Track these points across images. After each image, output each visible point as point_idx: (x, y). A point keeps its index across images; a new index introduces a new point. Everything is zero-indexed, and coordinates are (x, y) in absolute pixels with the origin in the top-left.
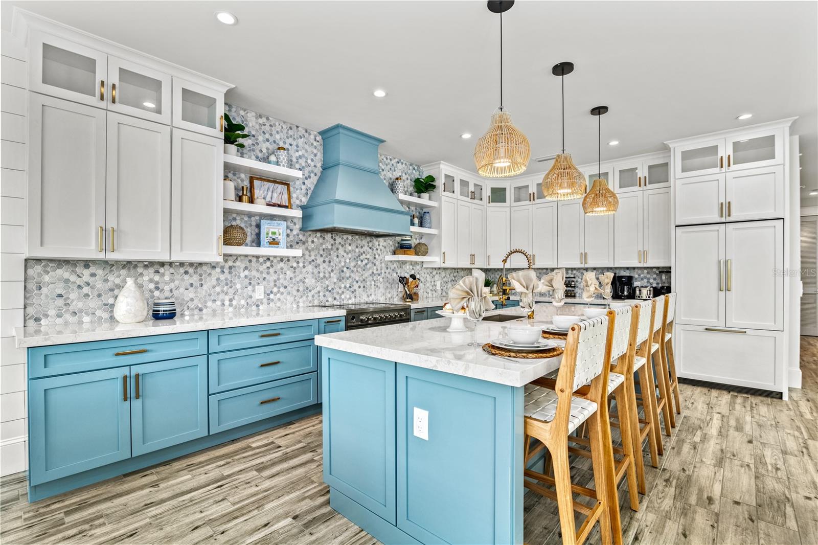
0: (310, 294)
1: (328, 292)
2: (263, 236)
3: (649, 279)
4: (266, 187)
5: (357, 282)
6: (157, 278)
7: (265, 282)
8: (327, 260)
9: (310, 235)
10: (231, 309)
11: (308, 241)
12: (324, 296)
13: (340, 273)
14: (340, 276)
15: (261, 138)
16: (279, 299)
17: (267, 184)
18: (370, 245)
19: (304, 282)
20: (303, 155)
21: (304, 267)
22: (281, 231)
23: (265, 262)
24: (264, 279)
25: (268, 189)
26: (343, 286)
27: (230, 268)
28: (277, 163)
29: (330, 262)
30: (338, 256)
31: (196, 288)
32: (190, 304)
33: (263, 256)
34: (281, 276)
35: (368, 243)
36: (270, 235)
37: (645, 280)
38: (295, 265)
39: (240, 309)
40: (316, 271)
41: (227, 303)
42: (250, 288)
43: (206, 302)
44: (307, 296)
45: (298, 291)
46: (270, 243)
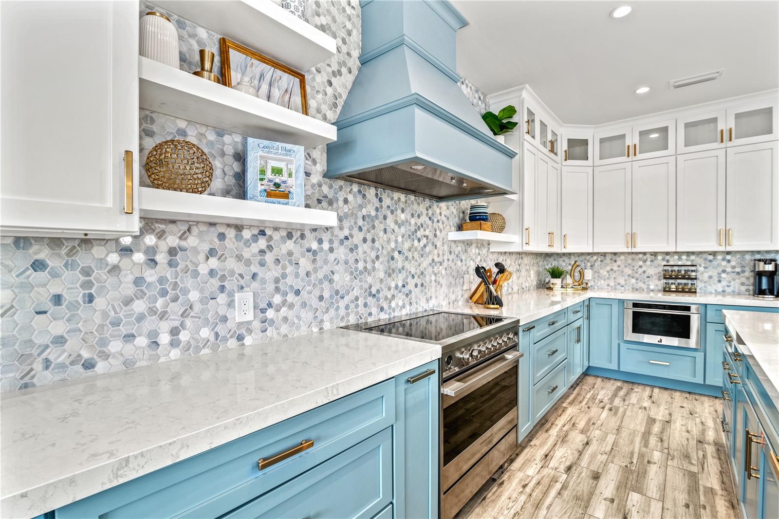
0: (342, 304)
1: (370, 298)
2: (252, 175)
4: (258, 69)
5: (413, 277)
7: (255, 285)
8: (369, 237)
9: (341, 188)
10: (175, 353)
11: (338, 200)
12: (365, 305)
13: (388, 261)
14: (389, 268)
16: (285, 319)
17: (260, 67)
18: (430, 212)
19: (331, 281)
21: (331, 250)
22: (293, 167)
23: (255, 238)
24: (254, 276)
26: (393, 285)
27: (172, 252)
29: (373, 241)
30: (385, 231)
31: (73, 306)
32: (52, 354)
33: (250, 225)
34: (290, 269)
35: (427, 210)
36: (269, 175)
38: (315, 246)
39: (198, 349)
40: (351, 258)
41: (164, 339)
42: (222, 298)
43: (104, 342)
44: (338, 308)
45: (321, 298)
46: (269, 195)
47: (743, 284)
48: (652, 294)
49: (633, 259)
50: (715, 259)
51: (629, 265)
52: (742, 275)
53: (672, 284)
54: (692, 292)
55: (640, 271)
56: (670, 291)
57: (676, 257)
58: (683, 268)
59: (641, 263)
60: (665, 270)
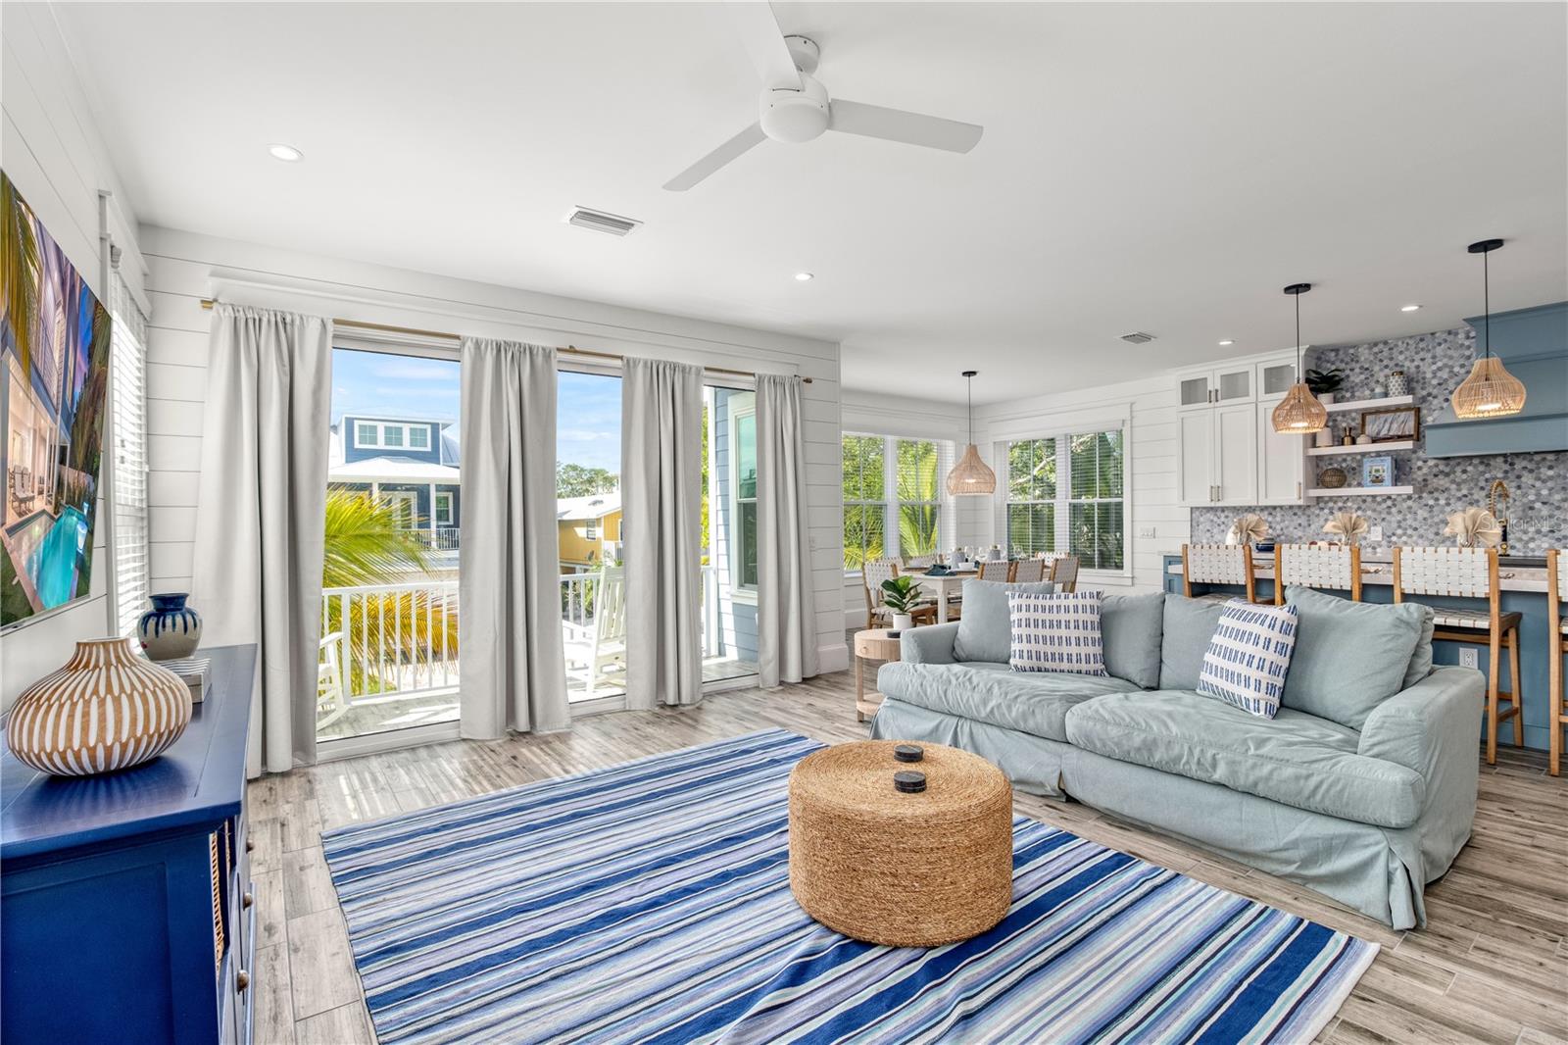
2: (1365, 475)
4: (1382, 420)
6: (1270, 519)
7: (1384, 524)
11: (1455, 472)
13: (1524, 511)
15: (1376, 368)
17: (1383, 417)
20: (1445, 365)
22: (1385, 468)
23: (1384, 501)
24: (1384, 519)
25: (1386, 421)
28: (1386, 395)
30: (1519, 487)
33: (1381, 495)
34: (1409, 516)
36: (1373, 473)
38: (1431, 502)
46: (1373, 482)
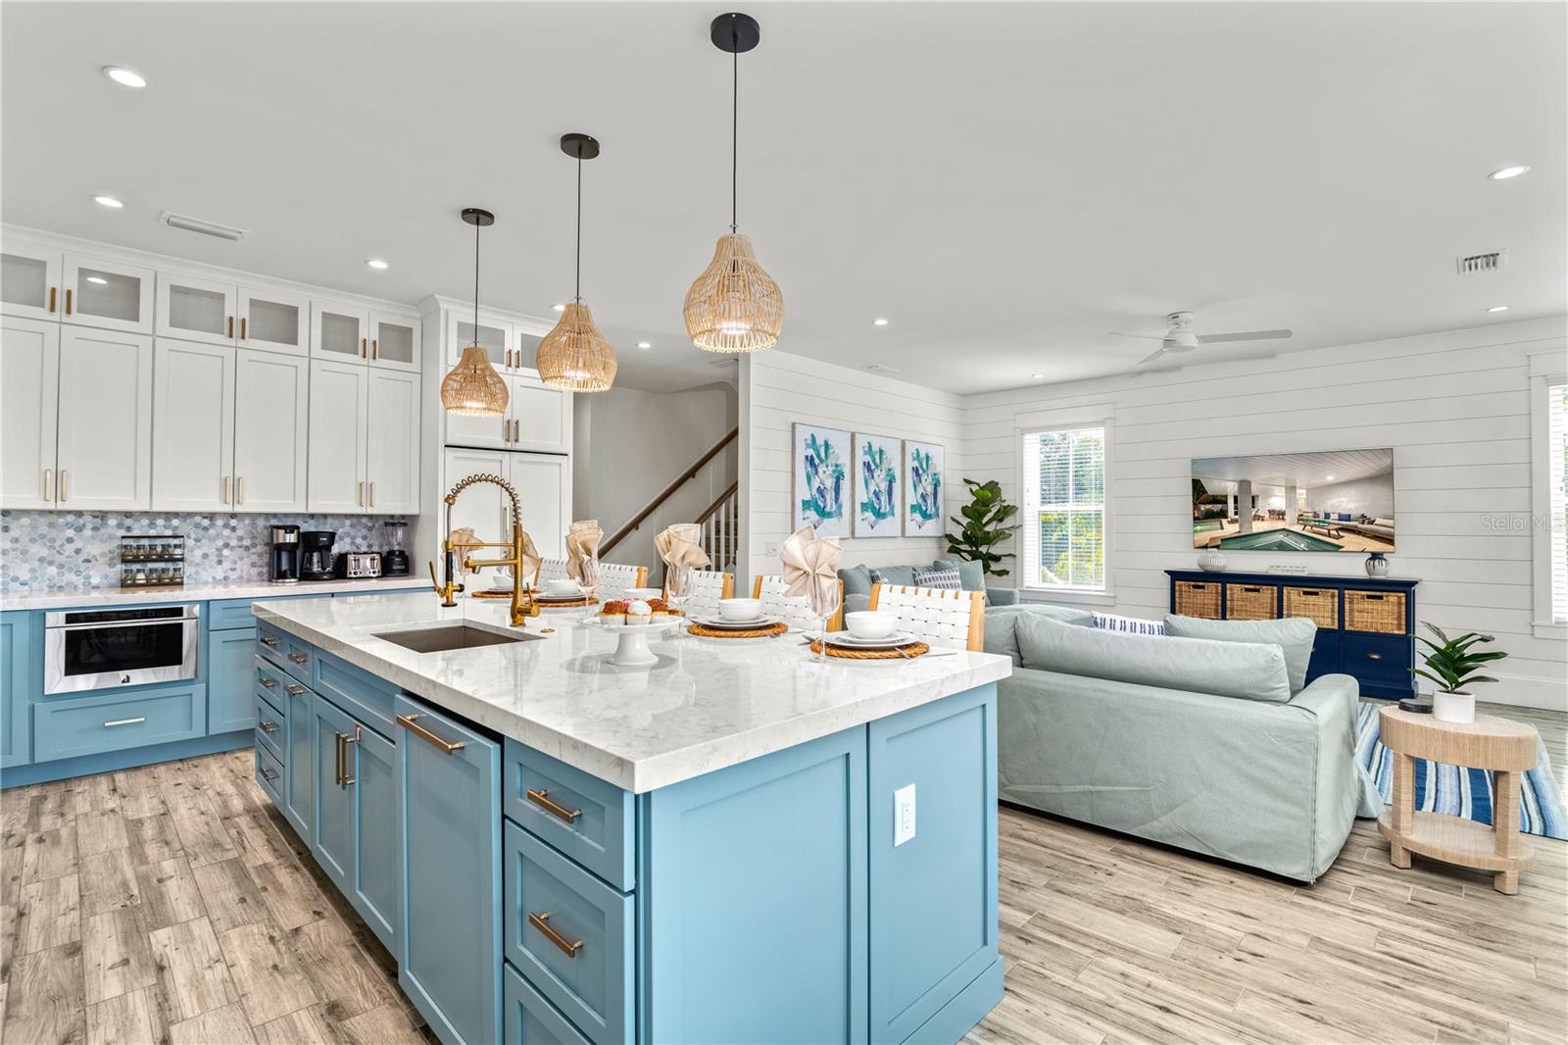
3: (353, 538)
37: (348, 540)
47: (253, 565)
48: (95, 594)
49: (51, 525)
50: (212, 525)
51: (43, 536)
52: (253, 550)
53: (138, 571)
54: (176, 583)
55: (70, 549)
56: (135, 585)
57: (145, 522)
58: (158, 542)
59: (70, 533)
60: (126, 547)
